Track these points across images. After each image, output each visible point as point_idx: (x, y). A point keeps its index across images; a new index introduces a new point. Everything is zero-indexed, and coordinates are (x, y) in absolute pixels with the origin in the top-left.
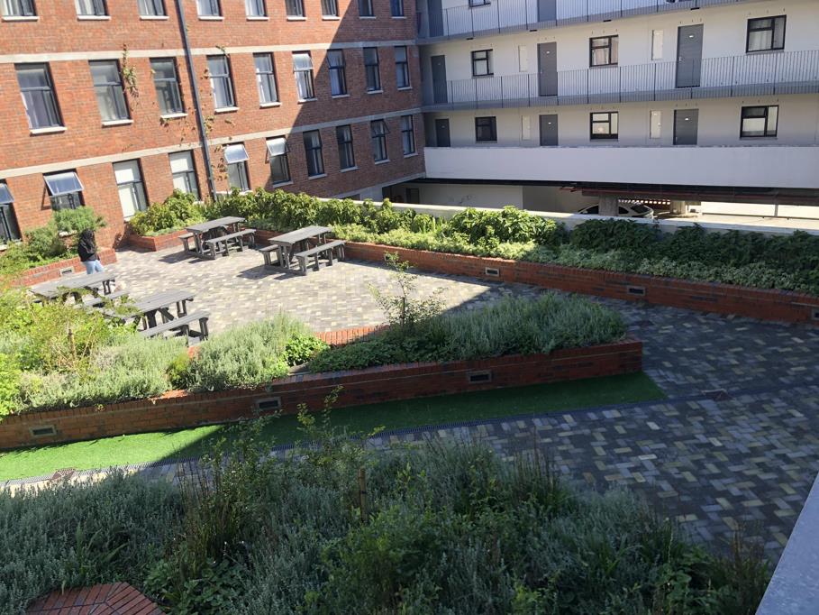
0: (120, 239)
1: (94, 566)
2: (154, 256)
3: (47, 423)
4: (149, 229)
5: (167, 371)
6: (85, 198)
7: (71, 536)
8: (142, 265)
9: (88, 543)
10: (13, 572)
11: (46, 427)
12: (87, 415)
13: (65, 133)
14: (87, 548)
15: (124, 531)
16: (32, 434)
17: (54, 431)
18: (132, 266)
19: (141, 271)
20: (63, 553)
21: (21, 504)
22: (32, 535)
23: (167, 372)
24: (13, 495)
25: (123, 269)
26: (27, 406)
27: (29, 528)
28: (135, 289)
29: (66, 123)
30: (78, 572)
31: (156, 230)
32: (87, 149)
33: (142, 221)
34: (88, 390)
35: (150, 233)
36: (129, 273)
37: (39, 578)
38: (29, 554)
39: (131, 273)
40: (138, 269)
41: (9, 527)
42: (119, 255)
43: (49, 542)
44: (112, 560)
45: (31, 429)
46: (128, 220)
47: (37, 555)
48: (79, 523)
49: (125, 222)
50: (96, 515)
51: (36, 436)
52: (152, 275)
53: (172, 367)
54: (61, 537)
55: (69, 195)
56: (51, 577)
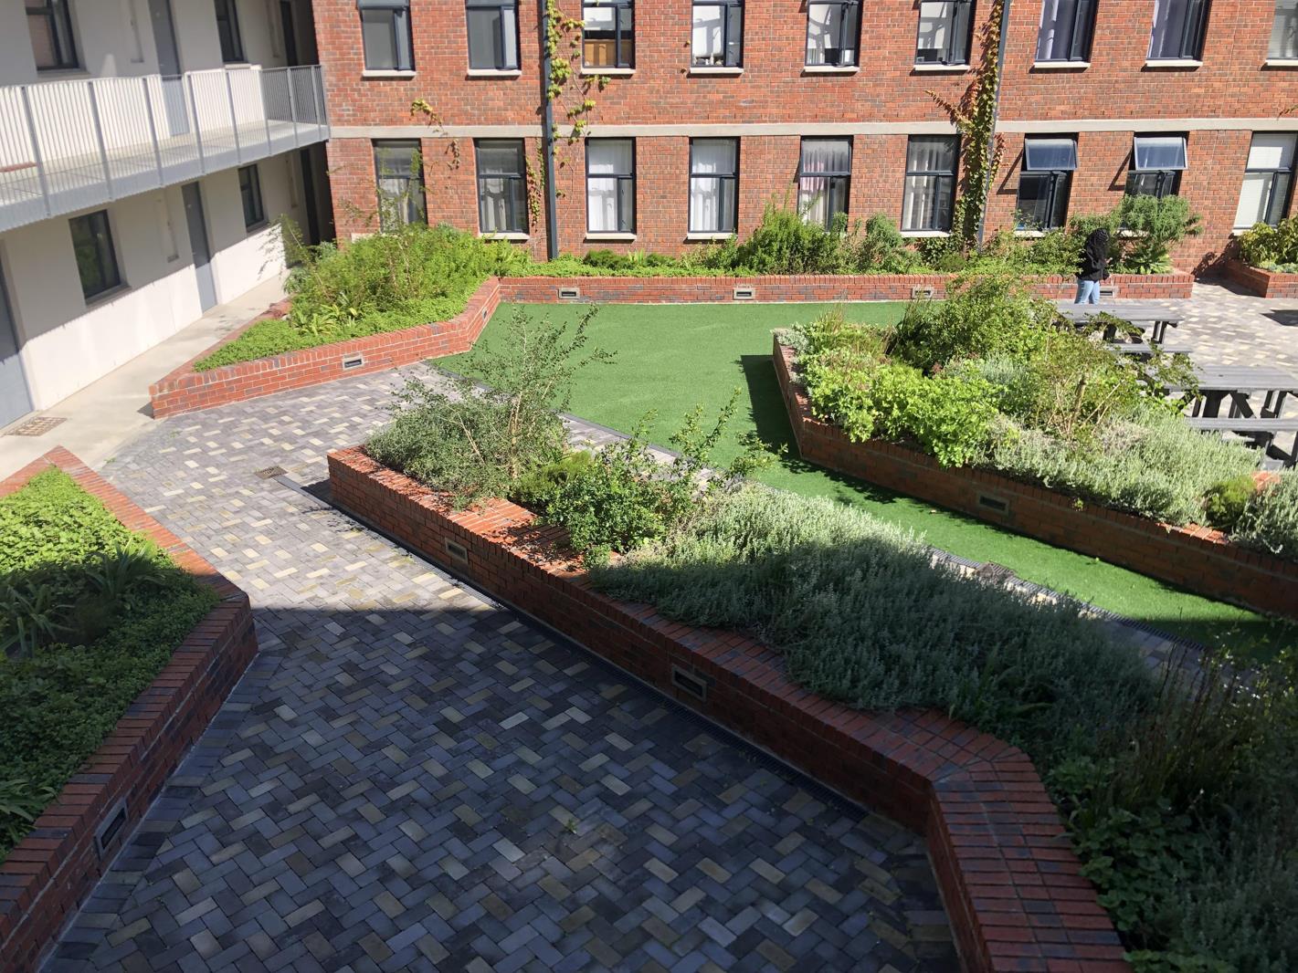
0: (1211, 262)
1: (996, 708)
2: (1258, 304)
3: (1002, 495)
4: (1268, 257)
5: (1207, 493)
6: (1183, 182)
7: (982, 654)
8: (1231, 314)
9: (999, 674)
10: (899, 657)
11: (999, 499)
12: (1058, 508)
13: (1197, 72)
14: (996, 679)
15: (1051, 687)
16: (978, 501)
17: (1007, 509)
18: (1212, 312)
19: (1224, 323)
20: (966, 668)
21: (939, 581)
22: (937, 626)
23: (1206, 495)
24: (933, 565)
25: (1195, 312)
26: (986, 460)
27: (937, 614)
28: (1202, 348)
29: (1206, 54)
30: (972, 703)
31: (1281, 261)
32: (1220, 102)
33: (1263, 240)
34: (1075, 472)
35: (1267, 265)
36: (1203, 321)
37: (925, 683)
38: (925, 646)
39: (1207, 322)
40: (1221, 319)
41: (916, 601)
42: (1197, 289)
43: (953, 646)
44: (1020, 715)
45: (980, 493)
46: (1237, 233)
47: (935, 653)
48: (999, 644)
49: (1232, 236)
50: (1024, 645)
51: (982, 506)
52: (1240, 335)
53: (1219, 489)
54: (970, 649)
55: (1161, 173)
56: (940, 690)
